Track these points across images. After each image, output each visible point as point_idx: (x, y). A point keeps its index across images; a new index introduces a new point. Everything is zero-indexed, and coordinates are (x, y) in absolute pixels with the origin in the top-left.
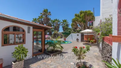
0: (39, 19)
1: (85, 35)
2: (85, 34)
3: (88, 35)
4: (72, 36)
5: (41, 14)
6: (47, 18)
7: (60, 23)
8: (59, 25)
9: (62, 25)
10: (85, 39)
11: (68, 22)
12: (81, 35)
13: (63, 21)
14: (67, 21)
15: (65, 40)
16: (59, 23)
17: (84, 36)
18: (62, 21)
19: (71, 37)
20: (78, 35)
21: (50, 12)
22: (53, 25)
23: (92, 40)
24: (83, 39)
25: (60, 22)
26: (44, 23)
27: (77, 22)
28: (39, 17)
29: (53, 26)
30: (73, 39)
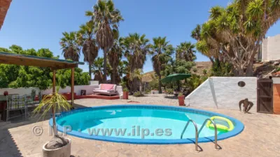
0: (82, 32)
5: (89, 14)
12: (259, 85)
13: (156, 41)
14: (166, 41)
15: (182, 103)
16: (143, 47)
19: (208, 90)
20: (242, 84)
22: (127, 51)
25: (147, 44)
26: (97, 45)
28: (83, 27)
29: (125, 55)
30: (218, 100)
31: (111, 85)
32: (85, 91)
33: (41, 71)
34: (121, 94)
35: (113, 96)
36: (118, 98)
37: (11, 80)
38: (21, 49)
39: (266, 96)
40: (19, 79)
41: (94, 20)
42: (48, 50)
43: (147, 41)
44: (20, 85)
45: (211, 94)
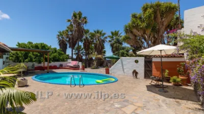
0: (68, 31)
1: (155, 63)
2: (154, 60)
3: (162, 62)
4: (124, 63)
5: (69, 21)
6: (79, 29)
7: (106, 38)
8: (103, 41)
9: (110, 41)
10: (155, 72)
11: (121, 35)
12: (145, 62)
13: (113, 34)
14: (120, 33)
16: (102, 38)
17: (153, 64)
18: (111, 35)
19: (120, 65)
20: (137, 62)
21: (85, 18)
23: (175, 77)
24: (151, 71)
25: (105, 36)
27: (135, 31)
30: (125, 71)
31: (76, 62)
32: (62, 65)
33: (39, 54)
34: (81, 67)
35: (76, 68)
36: (79, 69)
37: (26, 59)
38: (32, 43)
39: (149, 69)
40: (29, 58)
41: (72, 23)
42: (43, 44)
43: (104, 34)
44: (29, 61)
45: (122, 68)
